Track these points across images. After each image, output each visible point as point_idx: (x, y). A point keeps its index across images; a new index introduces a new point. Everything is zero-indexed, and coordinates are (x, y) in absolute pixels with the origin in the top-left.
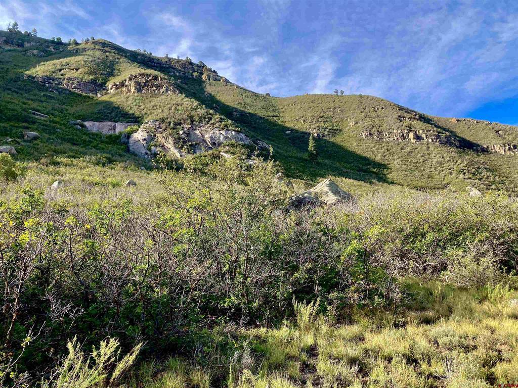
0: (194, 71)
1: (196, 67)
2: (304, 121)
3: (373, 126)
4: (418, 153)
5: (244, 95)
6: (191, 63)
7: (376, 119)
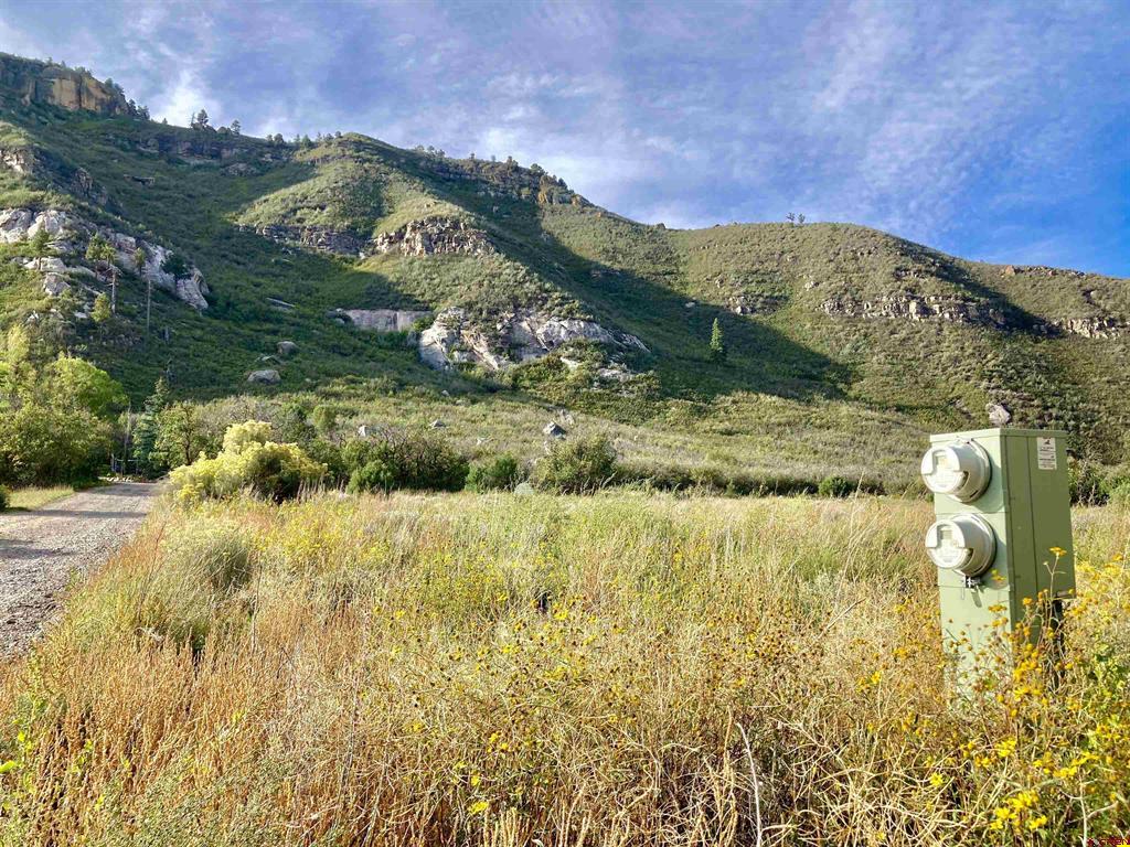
0: (524, 186)
1: (527, 177)
2: (722, 282)
3: (846, 290)
4: (921, 340)
5: (614, 232)
6: (517, 169)
7: (855, 274)
